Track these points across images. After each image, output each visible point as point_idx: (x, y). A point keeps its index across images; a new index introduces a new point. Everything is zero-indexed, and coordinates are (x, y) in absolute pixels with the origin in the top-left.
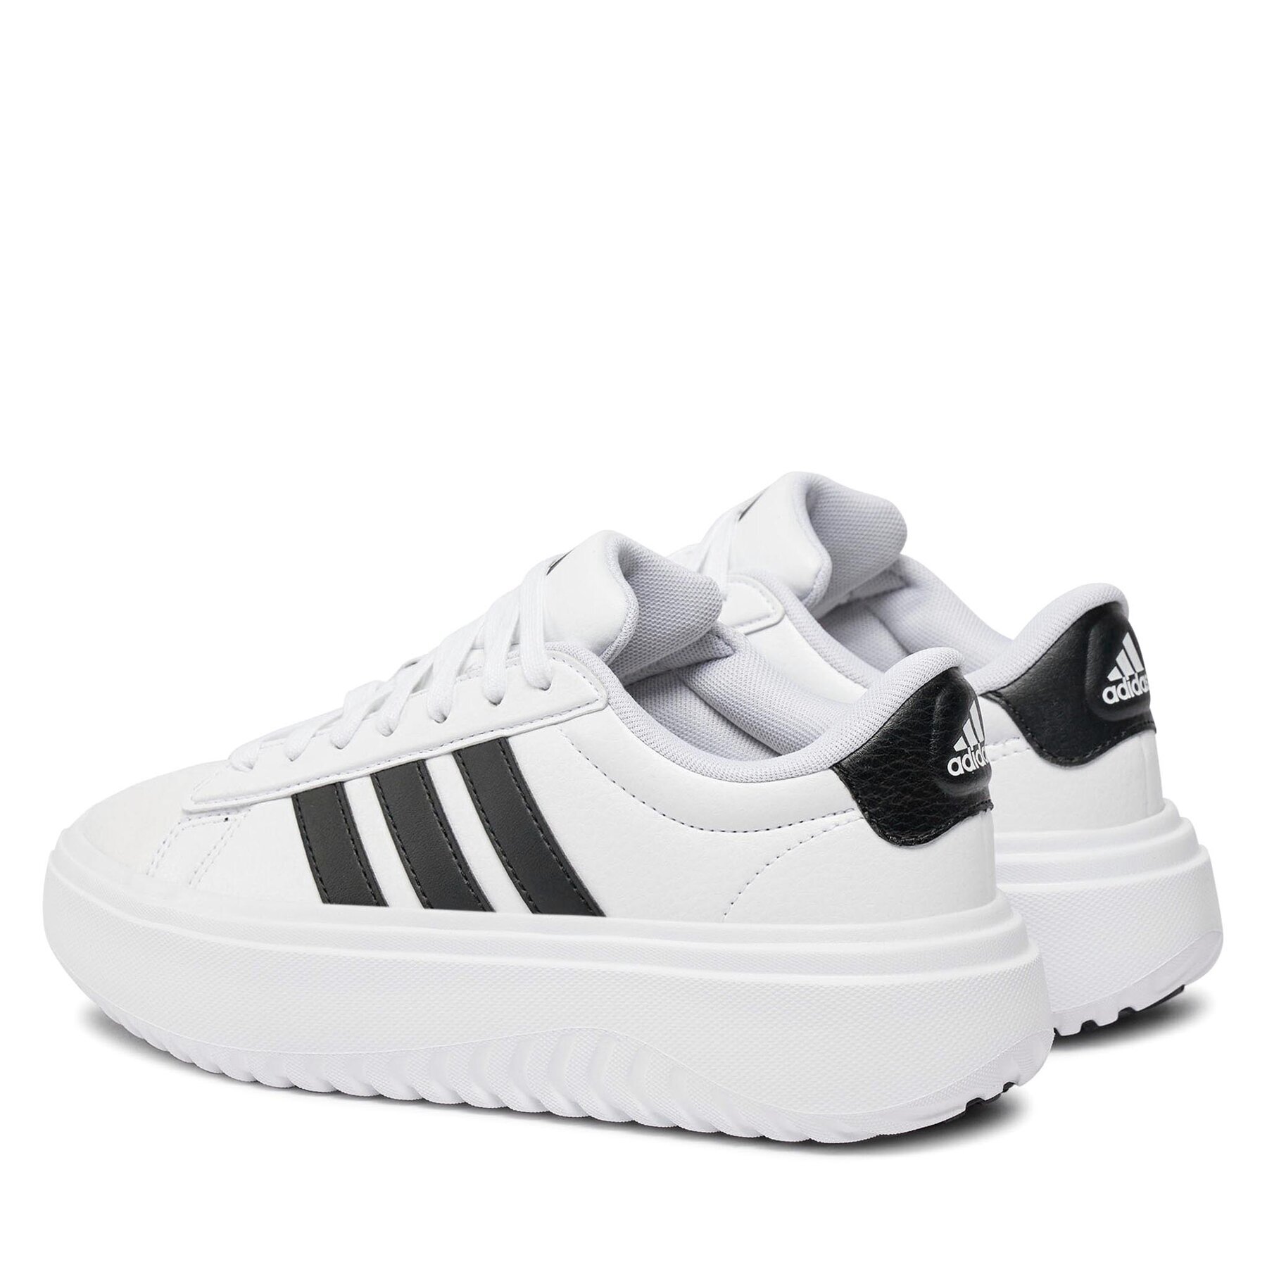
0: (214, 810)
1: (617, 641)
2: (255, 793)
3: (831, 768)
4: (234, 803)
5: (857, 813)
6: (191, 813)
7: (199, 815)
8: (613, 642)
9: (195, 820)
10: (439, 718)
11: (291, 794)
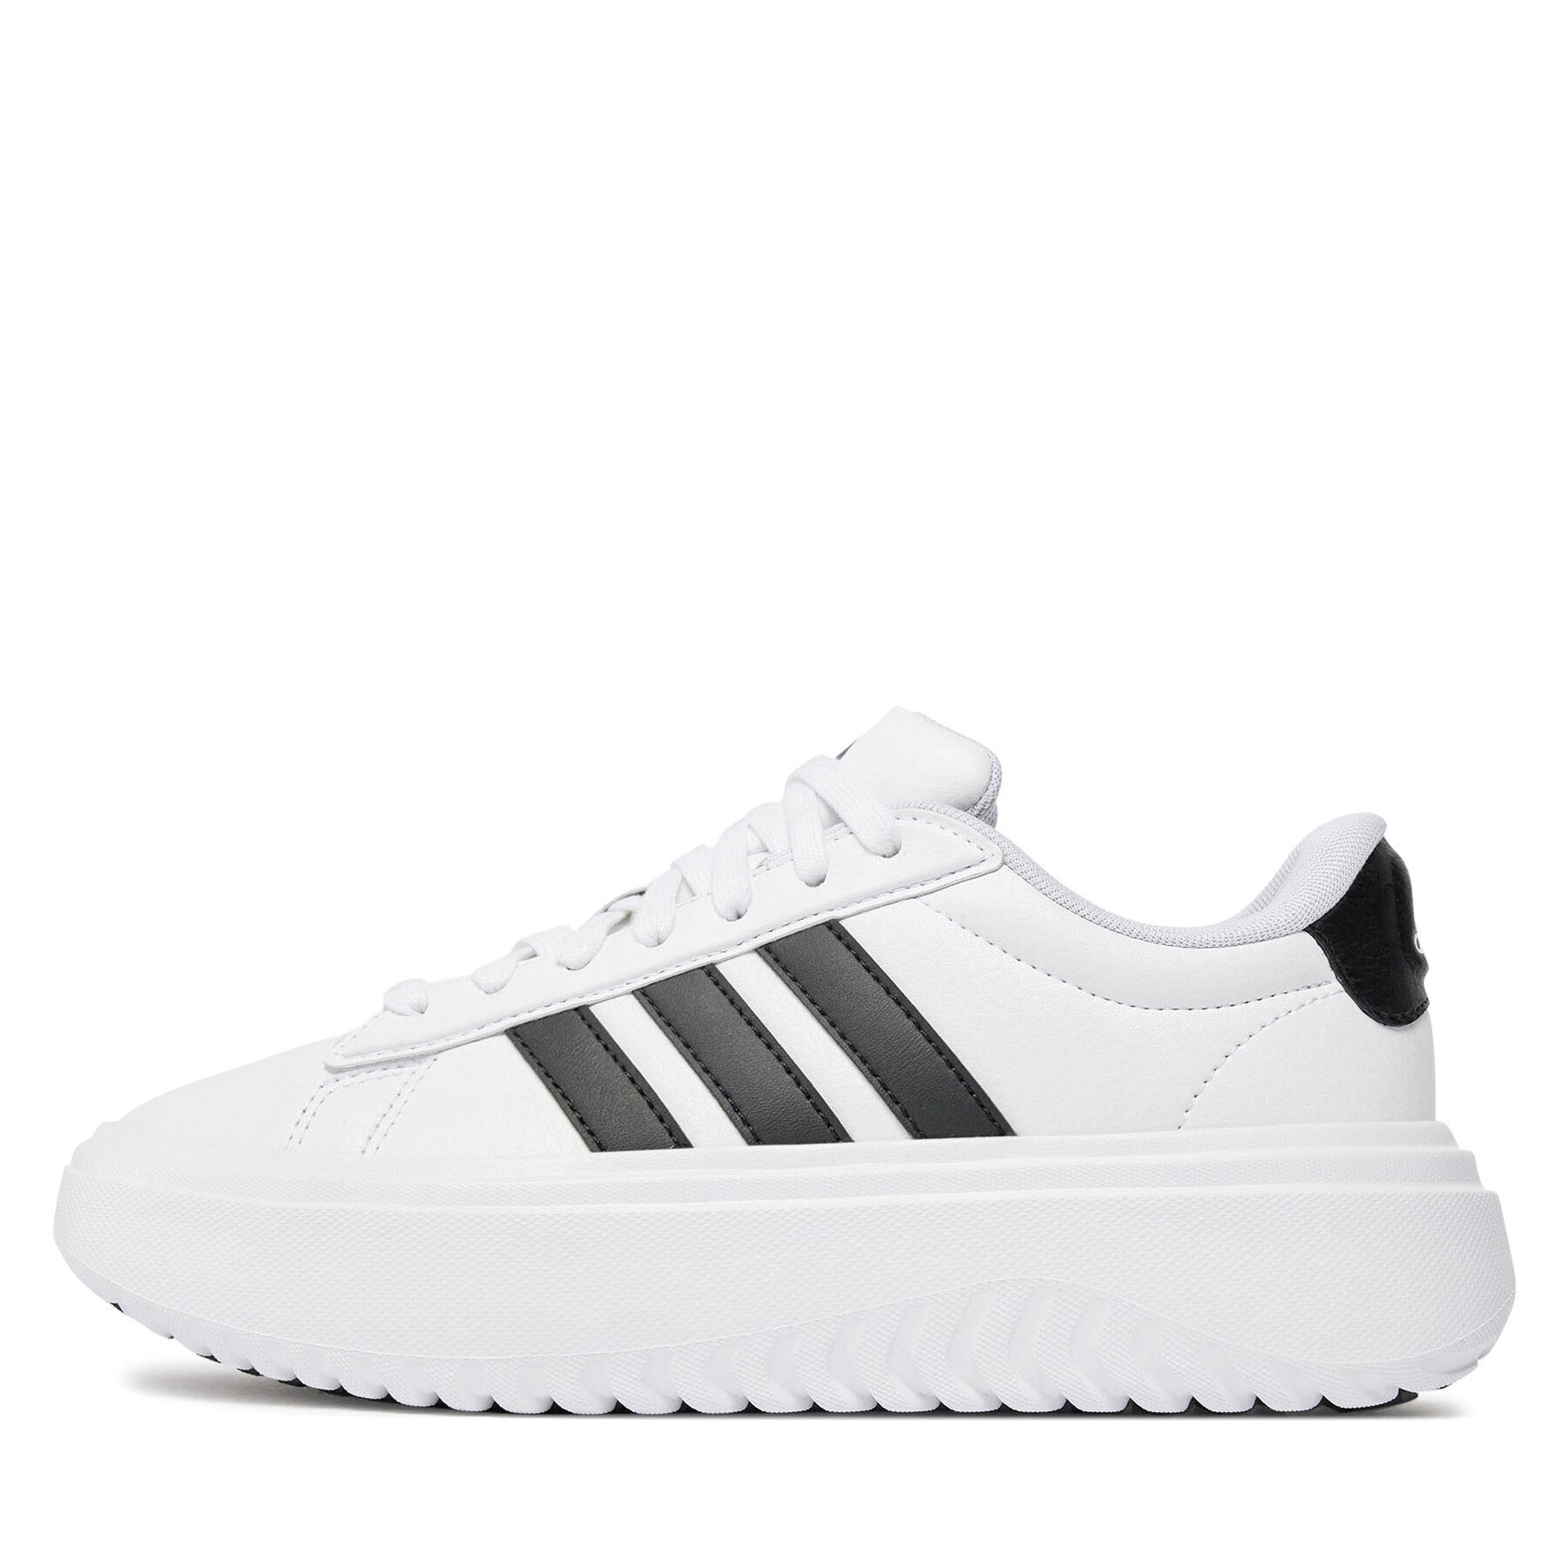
0: (378, 1063)
1: (982, 801)
2: (444, 1036)
3: (1304, 930)
4: (409, 1052)
5: (1336, 985)
6: (340, 1070)
7: (354, 1072)
8: (976, 805)
9: (346, 1078)
10: (732, 915)
11: (505, 1028)
